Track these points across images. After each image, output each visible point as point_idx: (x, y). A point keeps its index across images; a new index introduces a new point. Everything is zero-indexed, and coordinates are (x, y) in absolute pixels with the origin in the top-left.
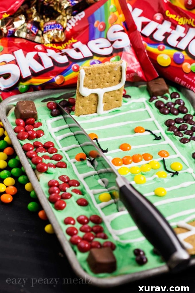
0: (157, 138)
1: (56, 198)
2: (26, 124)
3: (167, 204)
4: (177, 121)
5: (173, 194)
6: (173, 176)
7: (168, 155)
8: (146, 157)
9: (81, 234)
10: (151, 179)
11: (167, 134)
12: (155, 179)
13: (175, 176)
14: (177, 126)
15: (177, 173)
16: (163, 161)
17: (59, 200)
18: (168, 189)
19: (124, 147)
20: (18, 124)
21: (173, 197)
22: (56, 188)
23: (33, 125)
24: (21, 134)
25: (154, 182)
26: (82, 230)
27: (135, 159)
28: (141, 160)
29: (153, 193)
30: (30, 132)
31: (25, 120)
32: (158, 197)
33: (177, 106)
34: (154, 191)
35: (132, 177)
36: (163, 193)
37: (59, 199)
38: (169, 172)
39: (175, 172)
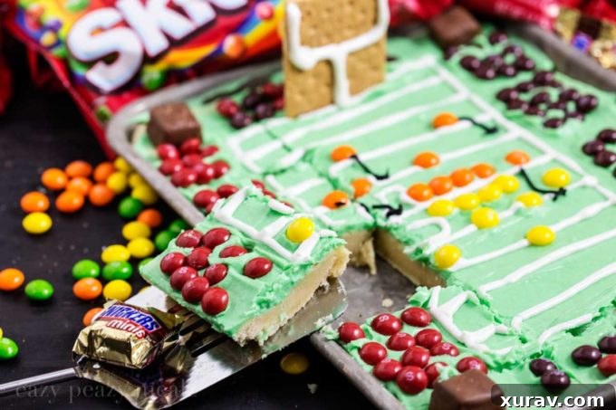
0: (491, 131)
1: (200, 286)
2: (182, 153)
3: (565, 257)
4: (522, 88)
5: (569, 235)
6: (555, 199)
7: (528, 160)
8: (481, 172)
9: (396, 356)
10: (509, 213)
11: (510, 118)
12: (518, 213)
13: (561, 198)
14: (526, 97)
15: (562, 192)
16: (522, 173)
17: (209, 288)
18: (555, 228)
19: (423, 161)
20: (163, 157)
21: (570, 242)
22: (184, 270)
23: (199, 152)
24: (178, 177)
25: (519, 219)
26: (392, 346)
27: (459, 180)
28: (471, 180)
29: (525, 242)
30: (199, 168)
31: (178, 146)
32: (540, 249)
33: (510, 59)
34: (525, 237)
35: (464, 218)
36: (548, 236)
37: (207, 286)
38: (544, 192)
39: (557, 189)
